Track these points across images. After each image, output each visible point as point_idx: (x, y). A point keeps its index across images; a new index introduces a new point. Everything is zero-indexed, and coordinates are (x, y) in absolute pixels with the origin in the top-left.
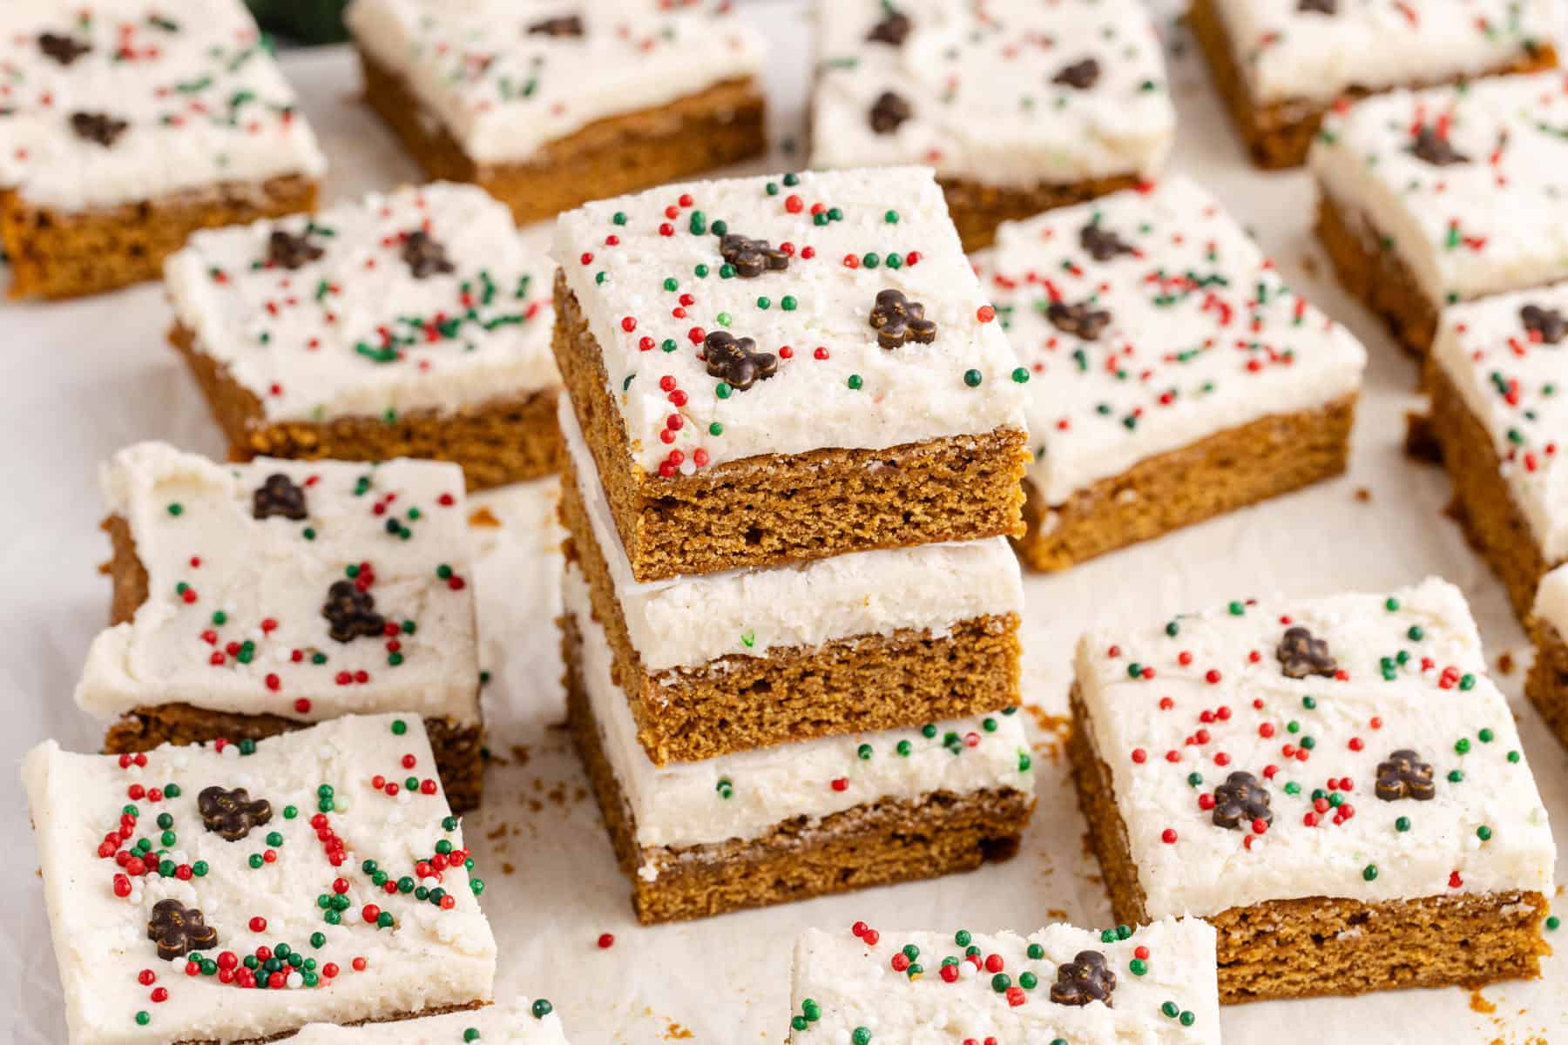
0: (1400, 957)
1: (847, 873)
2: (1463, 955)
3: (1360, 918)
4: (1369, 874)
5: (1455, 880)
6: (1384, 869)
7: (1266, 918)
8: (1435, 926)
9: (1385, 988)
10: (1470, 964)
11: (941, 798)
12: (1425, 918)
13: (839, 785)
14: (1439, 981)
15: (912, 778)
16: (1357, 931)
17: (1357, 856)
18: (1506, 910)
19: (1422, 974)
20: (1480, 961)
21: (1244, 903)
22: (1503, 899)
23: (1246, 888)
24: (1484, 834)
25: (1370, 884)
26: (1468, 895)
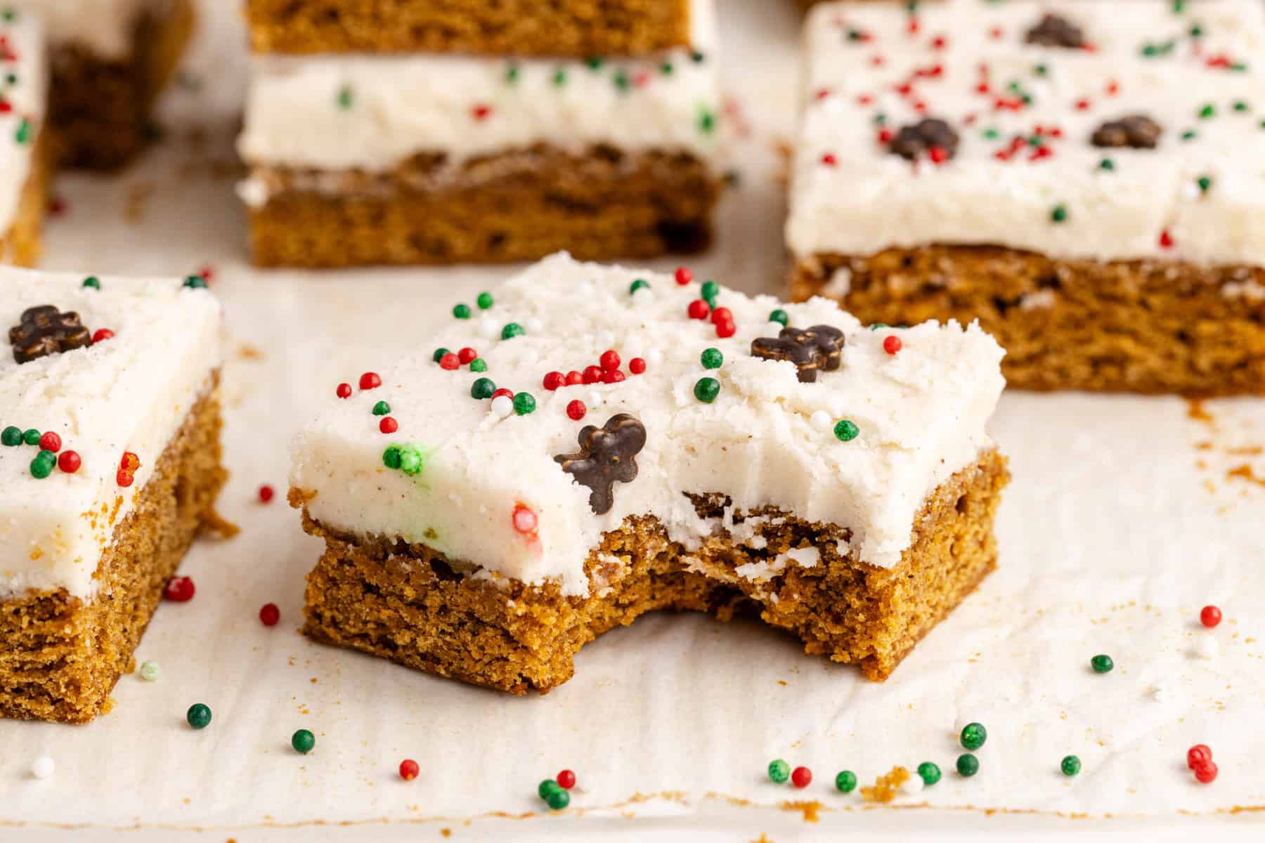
0: (1101, 345)
1: (497, 240)
2: (1180, 350)
3: (1049, 281)
4: (1058, 216)
5: (1166, 240)
6: (1077, 211)
7: (934, 267)
8: (1144, 304)
9: (1087, 388)
10: (1191, 367)
11: (607, 153)
12: (1130, 287)
13: (481, 113)
14: (1153, 387)
15: (568, 117)
16: (1045, 299)
17: (1045, 191)
18: (1231, 291)
19: (1133, 372)
20: (1204, 362)
21: (906, 239)
22: (1227, 274)
23: (906, 216)
24: (1204, 184)
25: (1060, 231)
26: (1181, 264)
